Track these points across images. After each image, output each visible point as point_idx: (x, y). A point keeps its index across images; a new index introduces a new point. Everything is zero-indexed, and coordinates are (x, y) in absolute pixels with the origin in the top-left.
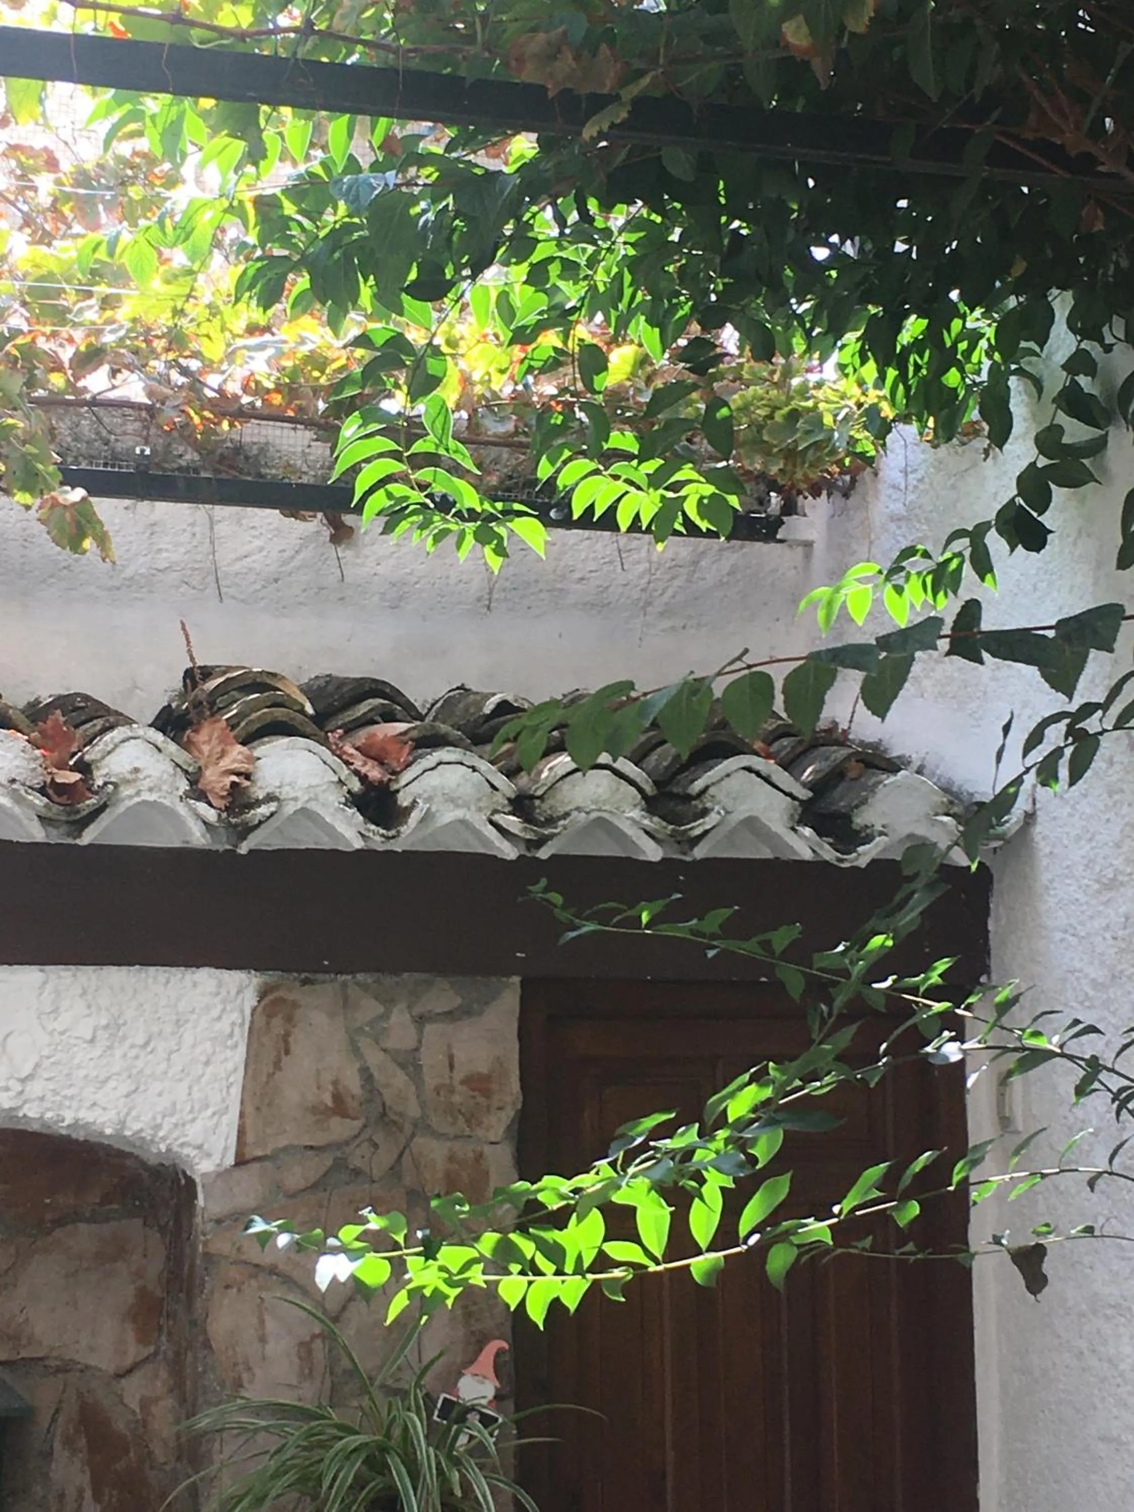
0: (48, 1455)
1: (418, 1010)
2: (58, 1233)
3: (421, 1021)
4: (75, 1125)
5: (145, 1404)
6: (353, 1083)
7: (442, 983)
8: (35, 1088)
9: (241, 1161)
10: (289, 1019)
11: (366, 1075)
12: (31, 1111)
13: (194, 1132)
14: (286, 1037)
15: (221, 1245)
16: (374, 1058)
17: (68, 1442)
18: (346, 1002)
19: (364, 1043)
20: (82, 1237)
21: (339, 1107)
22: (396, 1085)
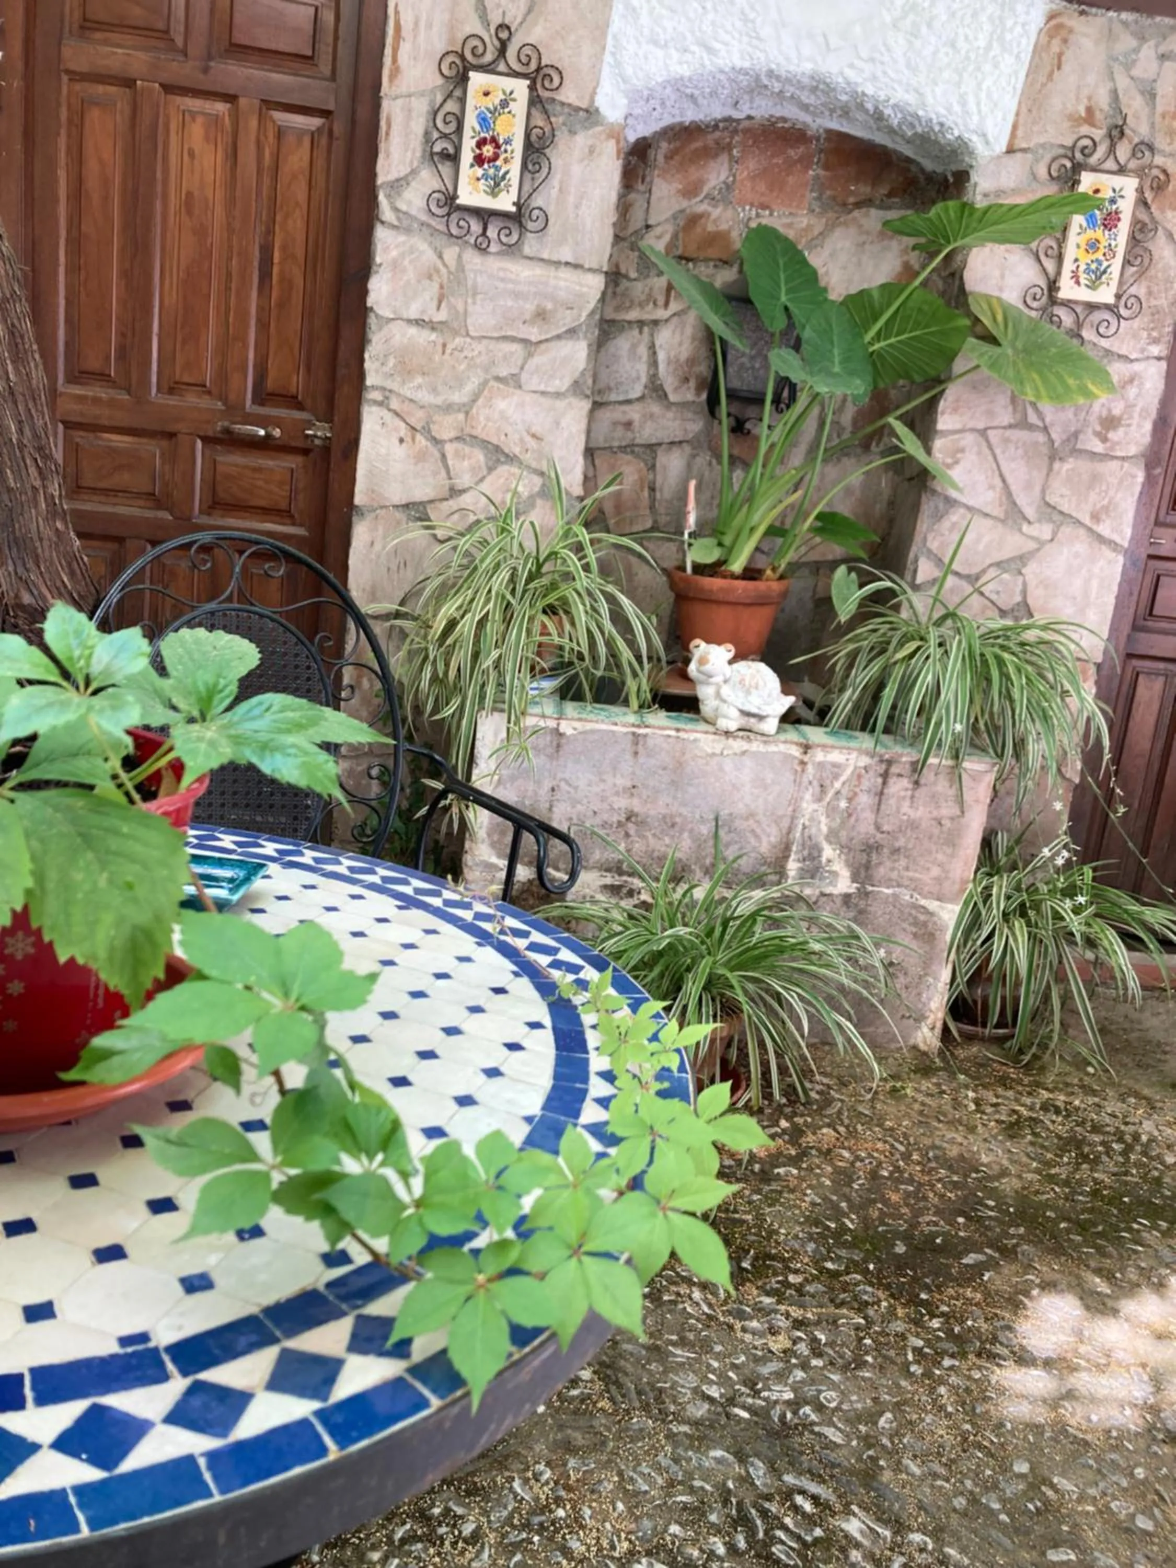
1: (1162, 49)
2: (856, 213)
3: (1163, 57)
6: (1103, 101)
9: (1010, 151)
10: (1065, 41)
11: (1115, 94)
13: (980, 124)
14: (1060, 55)
16: (1122, 82)
18: (1110, 36)
19: (1118, 69)
20: (873, 218)
21: (1090, 117)
22: (1134, 105)
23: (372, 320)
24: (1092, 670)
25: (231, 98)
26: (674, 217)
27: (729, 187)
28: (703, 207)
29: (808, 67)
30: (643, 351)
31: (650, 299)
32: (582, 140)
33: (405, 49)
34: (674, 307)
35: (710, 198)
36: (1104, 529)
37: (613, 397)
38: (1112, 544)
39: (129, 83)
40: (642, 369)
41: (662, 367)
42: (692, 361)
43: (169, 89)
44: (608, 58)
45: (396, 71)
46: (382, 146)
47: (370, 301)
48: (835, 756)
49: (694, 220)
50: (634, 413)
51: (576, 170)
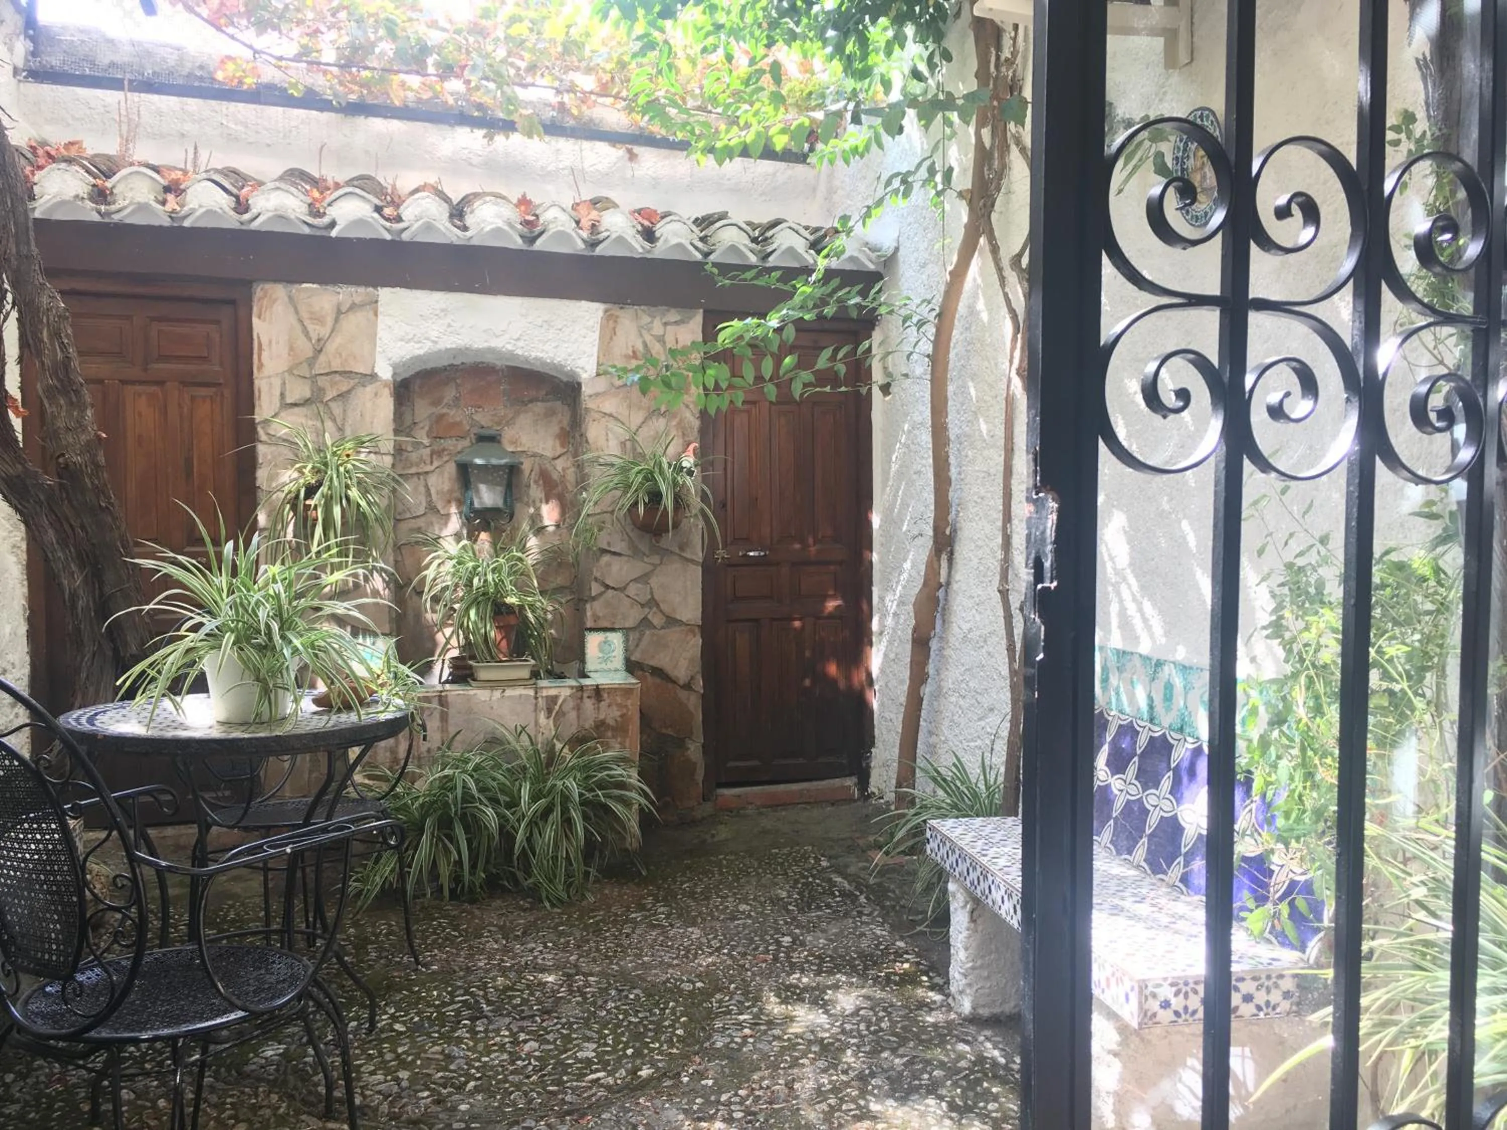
0: (529, 486)
1: (664, 320)
2: (530, 406)
3: (665, 324)
4: (536, 358)
5: (564, 470)
6: (640, 347)
7: (673, 311)
8: (521, 344)
9: (598, 375)
10: (615, 322)
11: (645, 345)
12: (519, 352)
13: (580, 363)
14: (614, 329)
15: (591, 405)
16: (648, 338)
17: (536, 482)
18: (637, 317)
19: (644, 332)
20: (539, 407)
21: (635, 355)
22: (656, 348)
23: (260, 494)
24: (697, 630)
25: (160, 383)
26: (430, 416)
27: (457, 399)
28: (445, 410)
29: (486, 345)
30: (422, 489)
31: (422, 460)
32: (370, 389)
33: (265, 354)
34: (436, 464)
35: (448, 406)
36: (687, 555)
37: (408, 515)
38: (692, 561)
39: (100, 381)
40: (423, 499)
41: (434, 496)
42: (451, 491)
43: (124, 382)
44: (378, 349)
45: (261, 365)
46: (257, 403)
47: (258, 484)
48: (553, 692)
49: (441, 417)
50: (421, 523)
51: (369, 405)
